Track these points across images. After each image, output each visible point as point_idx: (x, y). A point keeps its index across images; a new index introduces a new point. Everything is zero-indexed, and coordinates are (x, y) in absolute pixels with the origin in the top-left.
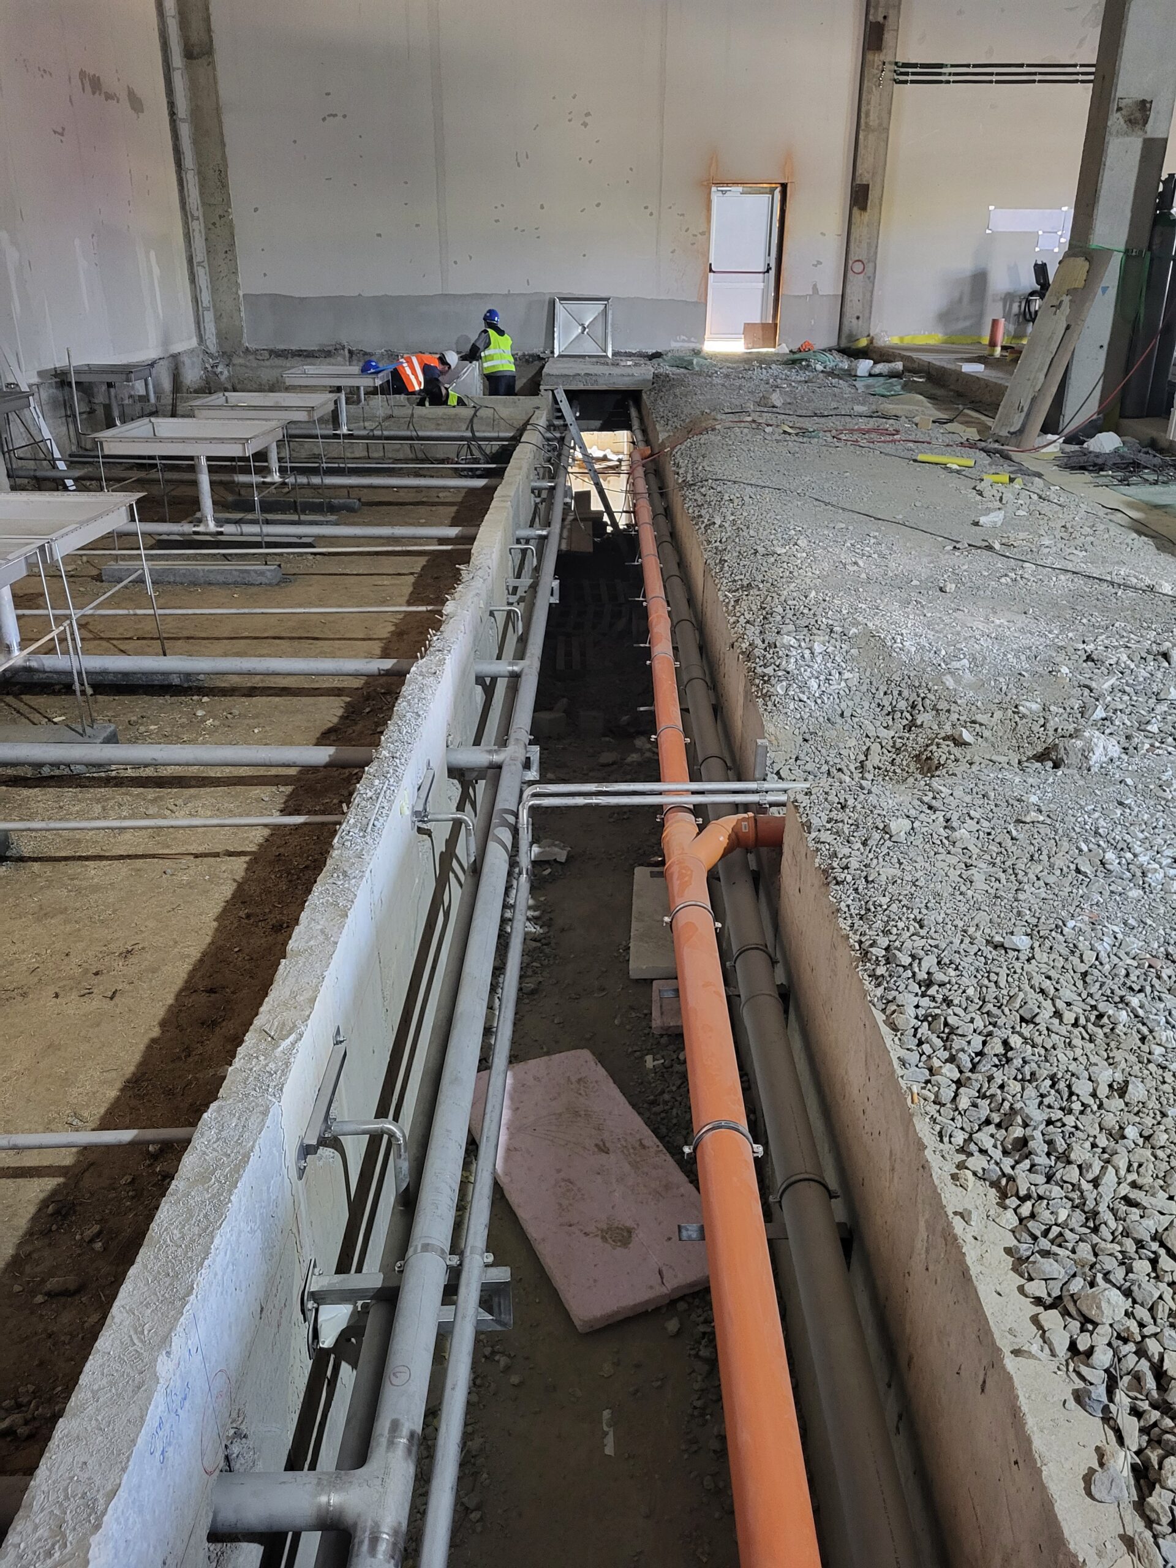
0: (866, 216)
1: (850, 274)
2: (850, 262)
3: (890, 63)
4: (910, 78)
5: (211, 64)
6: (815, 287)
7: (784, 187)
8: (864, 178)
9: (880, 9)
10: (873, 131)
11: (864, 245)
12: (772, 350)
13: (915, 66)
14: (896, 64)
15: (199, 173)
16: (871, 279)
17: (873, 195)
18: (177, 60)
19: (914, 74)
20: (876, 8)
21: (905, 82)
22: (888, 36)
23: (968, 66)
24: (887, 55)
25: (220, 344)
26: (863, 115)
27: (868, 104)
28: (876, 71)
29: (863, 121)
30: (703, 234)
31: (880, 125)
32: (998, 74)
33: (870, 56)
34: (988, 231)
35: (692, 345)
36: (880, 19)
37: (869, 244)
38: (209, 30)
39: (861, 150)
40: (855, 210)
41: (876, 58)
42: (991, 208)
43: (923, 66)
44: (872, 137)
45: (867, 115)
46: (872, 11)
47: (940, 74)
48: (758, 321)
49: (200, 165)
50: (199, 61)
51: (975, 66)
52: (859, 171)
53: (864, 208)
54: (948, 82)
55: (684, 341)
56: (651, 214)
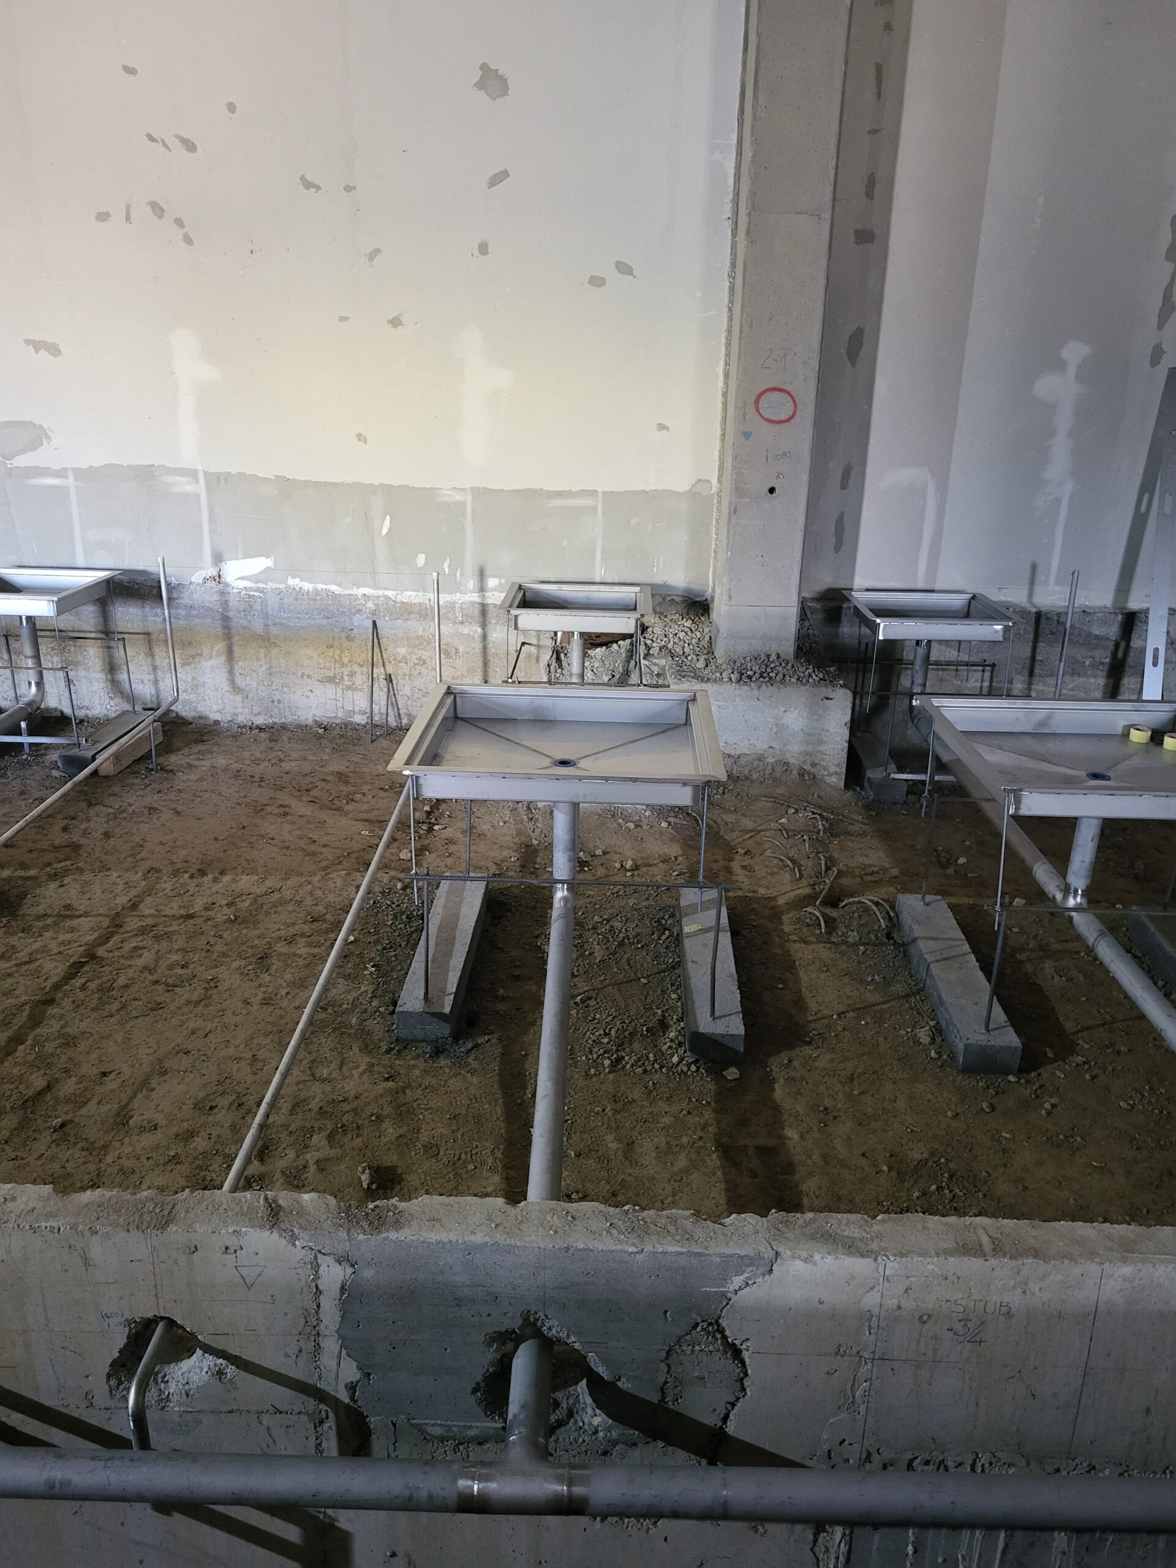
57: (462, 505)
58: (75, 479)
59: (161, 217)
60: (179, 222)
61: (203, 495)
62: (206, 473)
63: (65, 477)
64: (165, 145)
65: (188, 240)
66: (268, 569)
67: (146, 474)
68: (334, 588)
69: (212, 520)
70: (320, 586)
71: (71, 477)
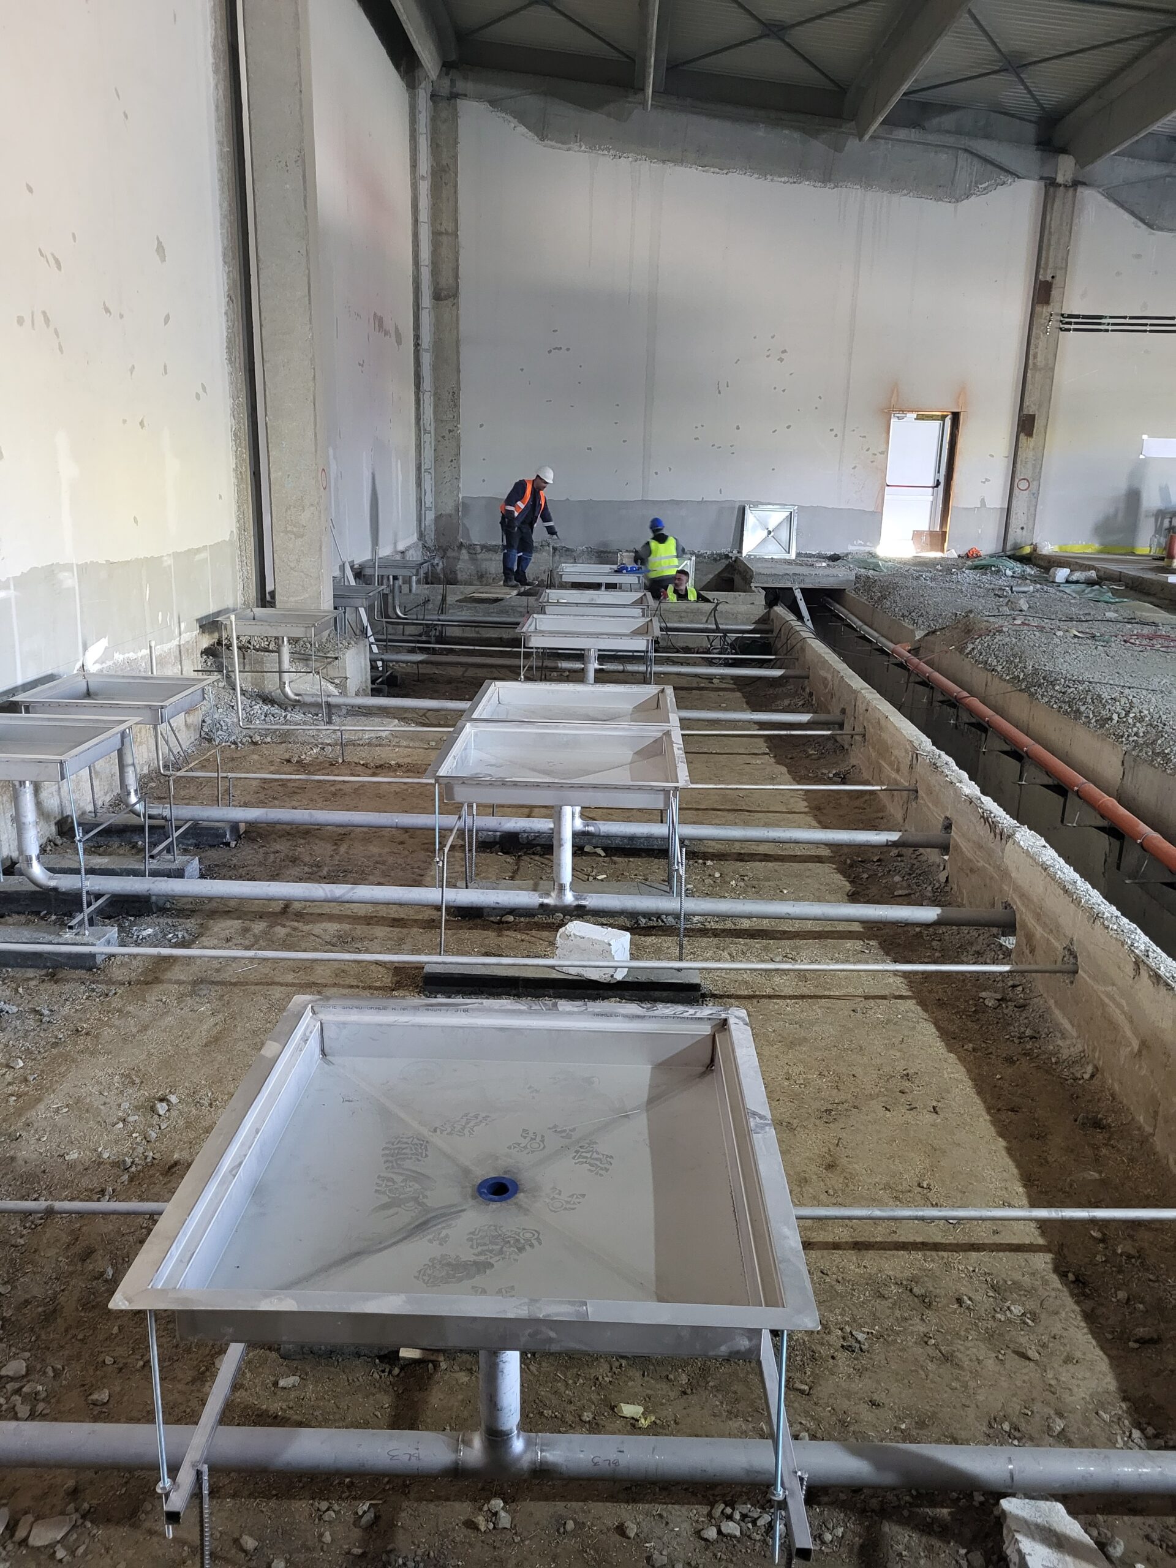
0: (1032, 442)
1: (1016, 491)
2: (1017, 480)
3: (1057, 314)
4: (1072, 327)
5: (455, 305)
6: (983, 501)
7: (956, 416)
8: (1031, 408)
9: (1049, 271)
10: (1040, 370)
11: (1029, 465)
12: (938, 555)
13: (1077, 317)
14: (1062, 315)
15: (435, 394)
16: (1036, 495)
17: (1038, 424)
18: (426, 300)
19: (1076, 323)
20: (1045, 270)
21: (1069, 330)
22: (1055, 293)
23: (1125, 318)
24: (1054, 308)
25: (437, 539)
26: (1031, 357)
27: (1037, 347)
28: (1043, 321)
29: (1031, 361)
30: (882, 453)
31: (1047, 364)
32: (1151, 325)
33: (1038, 309)
34: (1142, 457)
35: (867, 549)
36: (1049, 279)
37: (1034, 466)
38: (456, 277)
39: (1029, 386)
40: (1022, 436)
41: (1045, 310)
42: (1145, 437)
43: (1084, 317)
44: (1038, 376)
45: (1035, 357)
46: (1042, 271)
47: (1100, 324)
48: (926, 528)
49: (436, 388)
50: (446, 302)
51: (1131, 318)
52: (1026, 403)
53: (1030, 434)
54: (1107, 331)
55: (860, 545)
56: (836, 436)
57: (170, 566)
58: (15, 590)
59: (48, 326)
60: (56, 333)
61: (77, 588)
62: (77, 565)
63: (7, 588)
64: (48, 261)
65: (61, 349)
66: (106, 648)
67: (50, 573)
68: (132, 655)
69: (82, 612)
70: (127, 655)
71: (12, 587)
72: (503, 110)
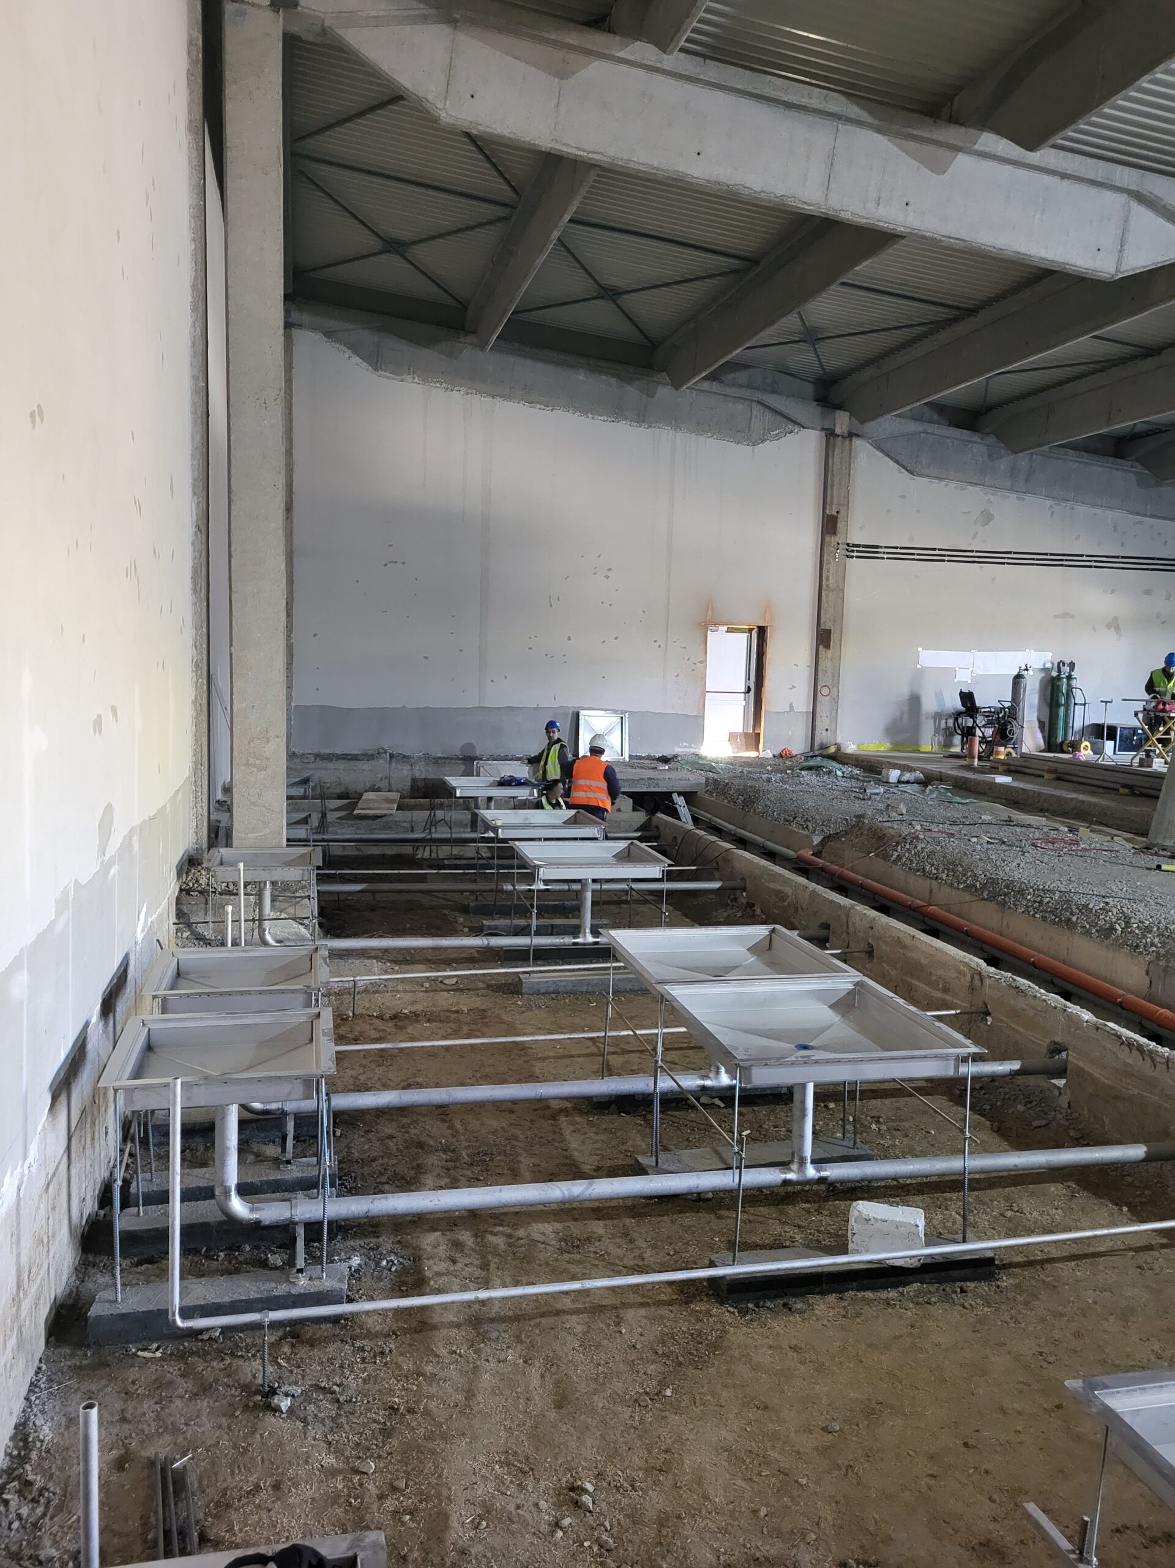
0: (830, 653)
1: (819, 696)
2: (819, 687)
3: (843, 544)
4: (855, 554)
6: (791, 706)
7: (762, 630)
8: (827, 624)
9: (834, 506)
10: (832, 591)
11: (829, 674)
12: (753, 754)
13: (858, 546)
14: (848, 545)
16: (836, 700)
17: (834, 637)
19: (858, 551)
20: (831, 505)
21: (852, 557)
22: (840, 525)
23: (897, 548)
24: (840, 538)
26: (824, 580)
27: (828, 572)
28: (832, 549)
29: (824, 583)
30: (701, 662)
31: (838, 586)
32: (918, 554)
33: (827, 538)
34: (919, 666)
35: (692, 750)
36: (835, 513)
37: (833, 674)
39: (824, 605)
40: (821, 648)
41: (832, 540)
42: (920, 649)
43: (864, 546)
44: (831, 595)
45: (827, 579)
46: (828, 507)
47: (877, 552)
48: (741, 731)
51: (901, 548)
52: (823, 620)
53: (827, 647)
54: (883, 558)
55: (685, 747)
56: (660, 646)
57: (168, 814)
61: (139, 850)
62: (139, 826)
67: (129, 840)
69: (139, 876)
70: (152, 919)
72: (339, 341)
